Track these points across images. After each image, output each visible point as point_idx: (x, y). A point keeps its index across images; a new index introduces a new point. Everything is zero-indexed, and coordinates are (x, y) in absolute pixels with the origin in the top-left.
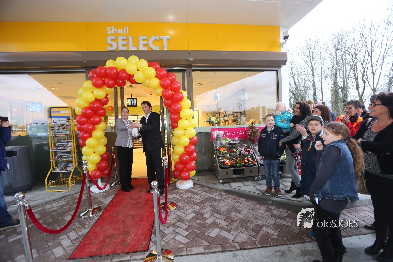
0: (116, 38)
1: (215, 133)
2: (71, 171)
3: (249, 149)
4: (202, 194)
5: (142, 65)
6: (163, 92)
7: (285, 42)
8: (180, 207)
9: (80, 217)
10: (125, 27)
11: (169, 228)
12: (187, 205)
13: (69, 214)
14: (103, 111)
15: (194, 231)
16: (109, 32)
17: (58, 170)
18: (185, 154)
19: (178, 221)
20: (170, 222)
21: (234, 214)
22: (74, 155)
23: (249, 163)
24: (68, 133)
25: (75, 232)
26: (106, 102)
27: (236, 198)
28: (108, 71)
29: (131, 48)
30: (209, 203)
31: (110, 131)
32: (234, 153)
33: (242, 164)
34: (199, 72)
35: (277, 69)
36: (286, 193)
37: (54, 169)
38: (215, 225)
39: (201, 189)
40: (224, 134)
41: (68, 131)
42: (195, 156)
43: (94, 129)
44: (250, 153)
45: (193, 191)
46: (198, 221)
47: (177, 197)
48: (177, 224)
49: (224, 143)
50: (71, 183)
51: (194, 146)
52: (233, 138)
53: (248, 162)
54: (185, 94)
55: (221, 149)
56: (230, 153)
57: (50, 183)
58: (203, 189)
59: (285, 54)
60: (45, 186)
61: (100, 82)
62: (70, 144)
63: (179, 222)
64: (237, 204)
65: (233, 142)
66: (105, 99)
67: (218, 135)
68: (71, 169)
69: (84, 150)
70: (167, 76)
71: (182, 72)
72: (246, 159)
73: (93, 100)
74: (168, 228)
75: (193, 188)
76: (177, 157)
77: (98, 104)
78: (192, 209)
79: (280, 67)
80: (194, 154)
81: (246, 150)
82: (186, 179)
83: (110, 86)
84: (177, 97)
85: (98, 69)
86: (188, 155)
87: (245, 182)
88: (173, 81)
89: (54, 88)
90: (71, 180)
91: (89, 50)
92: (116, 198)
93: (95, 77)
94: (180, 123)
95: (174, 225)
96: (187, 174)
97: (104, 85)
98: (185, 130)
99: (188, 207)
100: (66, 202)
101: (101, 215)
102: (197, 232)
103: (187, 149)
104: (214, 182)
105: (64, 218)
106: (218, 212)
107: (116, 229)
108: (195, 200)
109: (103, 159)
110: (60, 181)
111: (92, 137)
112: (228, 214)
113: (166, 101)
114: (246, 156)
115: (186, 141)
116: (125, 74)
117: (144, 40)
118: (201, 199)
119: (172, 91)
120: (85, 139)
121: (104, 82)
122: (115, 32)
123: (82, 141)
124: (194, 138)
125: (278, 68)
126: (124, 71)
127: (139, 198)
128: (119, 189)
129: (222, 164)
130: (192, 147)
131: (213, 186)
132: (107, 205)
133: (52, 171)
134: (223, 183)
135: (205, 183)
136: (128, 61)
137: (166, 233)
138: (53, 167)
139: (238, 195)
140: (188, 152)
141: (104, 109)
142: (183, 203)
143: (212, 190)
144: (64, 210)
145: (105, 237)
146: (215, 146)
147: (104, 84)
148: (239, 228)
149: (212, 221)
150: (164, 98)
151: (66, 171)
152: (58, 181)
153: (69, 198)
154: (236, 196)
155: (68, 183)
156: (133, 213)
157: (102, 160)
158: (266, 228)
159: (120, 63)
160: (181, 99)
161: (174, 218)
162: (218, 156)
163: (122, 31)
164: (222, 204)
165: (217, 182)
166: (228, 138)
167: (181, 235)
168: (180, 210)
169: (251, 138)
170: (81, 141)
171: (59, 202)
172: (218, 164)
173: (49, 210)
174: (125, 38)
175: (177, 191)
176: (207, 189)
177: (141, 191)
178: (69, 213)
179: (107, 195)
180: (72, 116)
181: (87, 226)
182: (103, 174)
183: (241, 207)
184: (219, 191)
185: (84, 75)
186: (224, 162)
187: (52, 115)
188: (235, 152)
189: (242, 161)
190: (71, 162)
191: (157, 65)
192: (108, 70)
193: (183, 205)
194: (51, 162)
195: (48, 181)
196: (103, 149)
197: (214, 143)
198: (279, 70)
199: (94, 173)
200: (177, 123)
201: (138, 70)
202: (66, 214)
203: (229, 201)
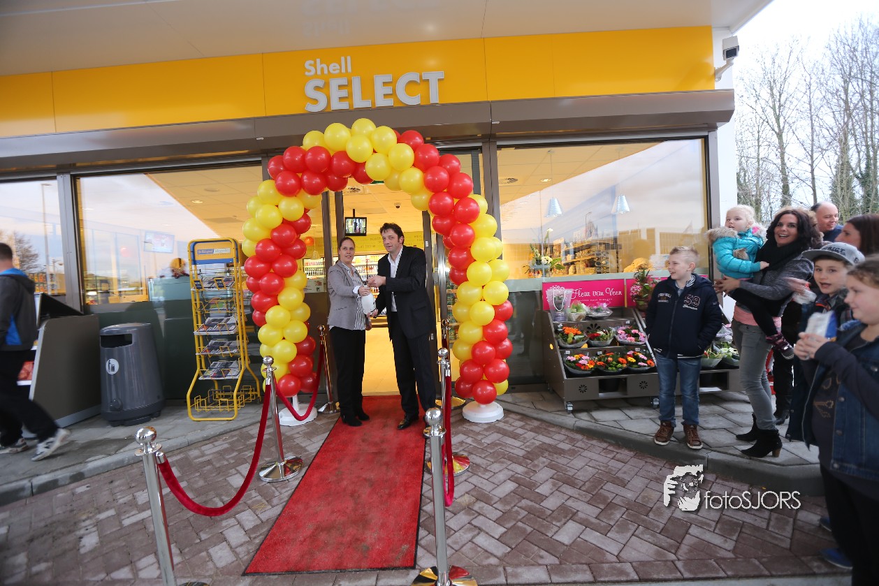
0: (325, 83)
1: (552, 293)
2: (237, 377)
3: (636, 331)
4: (525, 435)
5: (384, 139)
6: (431, 201)
7: (729, 64)
8: (478, 466)
9: (259, 478)
10: (343, 58)
11: (458, 516)
12: (492, 460)
13: (236, 472)
14: (299, 247)
15: (518, 527)
16: (310, 71)
17: (210, 375)
18: (483, 341)
19: (477, 499)
20: (458, 500)
21: (610, 489)
22: (241, 343)
23: (640, 363)
24: (229, 296)
25: (252, 513)
26: (305, 226)
27: (611, 448)
28: (309, 157)
29: (359, 103)
30: (545, 459)
31: (315, 291)
32: (599, 340)
33: (620, 368)
34: (512, 150)
35: (706, 134)
36: (740, 442)
37: (203, 372)
38: (566, 514)
39: (522, 423)
40: (573, 295)
41: (229, 292)
42: (507, 347)
43: (281, 287)
44: (641, 341)
45: (505, 427)
46: (524, 502)
47: (469, 441)
48: (477, 507)
49: (574, 317)
50: (238, 403)
51: (505, 324)
52: (596, 305)
53: (636, 363)
54: (481, 202)
55: (567, 330)
56: (591, 339)
57: (196, 402)
58: (527, 424)
59: (729, 95)
60: (187, 408)
61: (293, 181)
62: (233, 320)
63: (479, 502)
64: (613, 464)
65: (595, 314)
66: (303, 221)
67: (558, 297)
68: (235, 373)
69: (263, 333)
70: (441, 163)
71: (474, 152)
72: (629, 356)
73: (278, 222)
74: (455, 514)
75: (504, 421)
76: (465, 348)
77: (288, 232)
78: (506, 470)
79: (714, 128)
80: (504, 343)
81: (628, 332)
82: (487, 400)
83: (313, 191)
84: (464, 211)
85: (288, 154)
86: (492, 344)
87: (629, 410)
88: (454, 174)
89: (198, 202)
90: (237, 396)
91: (269, 114)
92: (331, 439)
93: (281, 171)
94: (472, 271)
95: (468, 509)
96: (489, 388)
97: (300, 189)
98: (483, 287)
99: (496, 467)
100: (230, 443)
101: (303, 477)
102: (525, 529)
103: (490, 331)
104: (554, 409)
105: (228, 479)
106: (570, 482)
107: (339, 511)
108: (512, 451)
109: (301, 353)
110: (215, 397)
111: (278, 304)
112: (596, 487)
113: (438, 222)
114: (630, 346)
115: (488, 312)
116: (346, 162)
117: (385, 84)
118: (526, 447)
119: (453, 196)
120: (263, 309)
121: (300, 181)
122: (322, 69)
123: (258, 312)
124: (505, 305)
125: (709, 132)
126: (343, 155)
127: (383, 442)
128: (336, 419)
129: (572, 367)
130: (499, 327)
131: (552, 418)
132: (314, 454)
133: (199, 376)
134: (573, 412)
135: (530, 410)
136: (351, 132)
137: (452, 526)
138: (201, 368)
139: (613, 442)
140: (490, 337)
141: (301, 242)
142: (483, 456)
143: (549, 426)
144: (226, 463)
145: (316, 530)
146: (552, 322)
147: (301, 185)
148: (628, 524)
149: (559, 504)
150: (433, 212)
151: (227, 378)
152: (211, 397)
153: (235, 436)
154: (610, 444)
155: (231, 403)
156: (372, 476)
157: (298, 354)
158: (700, 529)
159: (336, 137)
160: (473, 215)
161: (467, 493)
162: (561, 348)
163: (338, 67)
164: (578, 463)
165: (560, 409)
166: (583, 304)
167: (487, 533)
168: (480, 474)
169: (641, 303)
170: (257, 314)
171: (216, 443)
172: (563, 368)
173: (197, 460)
174: (344, 82)
175: (466, 426)
176: (536, 423)
177: (385, 426)
178: (237, 468)
179: (311, 432)
180: (237, 258)
181: (275, 501)
182: (303, 386)
183: (625, 473)
184: (568, 429)
185: (259, 169)
186: (574, 362)
187: (198, 258)
188: (602, 337)
189: (621, 359)
190: (236, 358)
191: (417, 138)
192: (310, 154)
193: (485, 461)
194: (198, 358)
195: (192, 398)
196: (301, 331)
197: (550, 318)
198: (711, 135)
199: (286, 384)
200: (465, 270)
201: (375, 152)
202: (231, 471)
203: (595, 457)
